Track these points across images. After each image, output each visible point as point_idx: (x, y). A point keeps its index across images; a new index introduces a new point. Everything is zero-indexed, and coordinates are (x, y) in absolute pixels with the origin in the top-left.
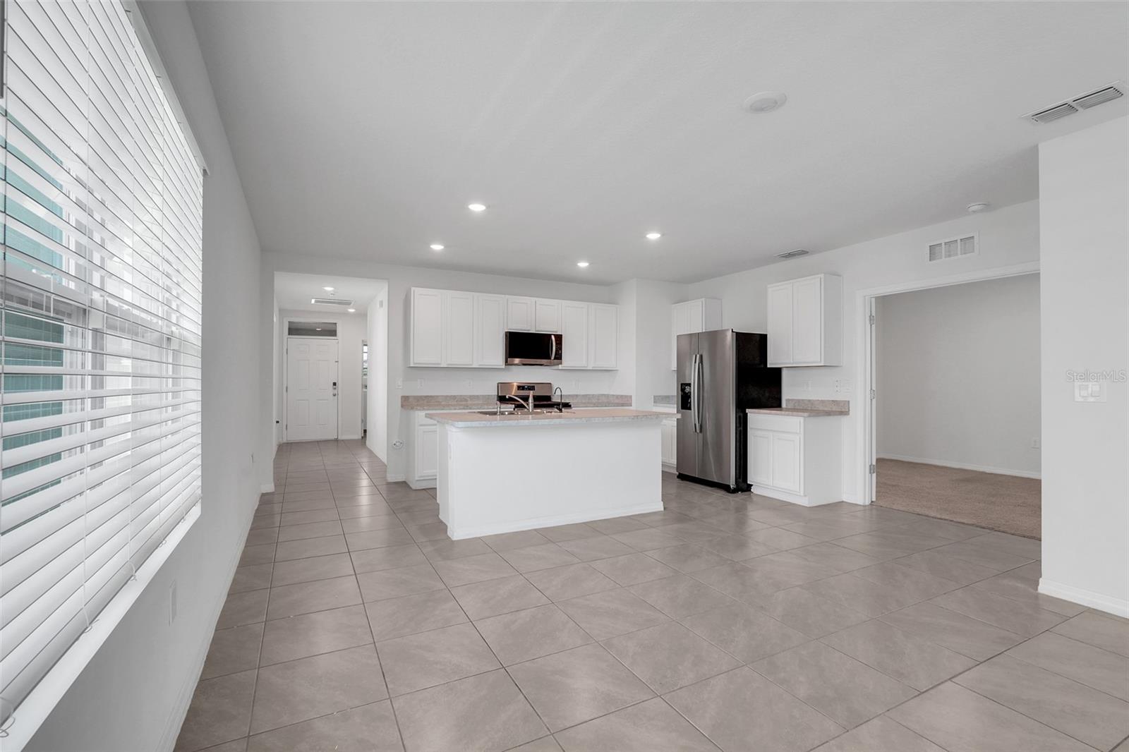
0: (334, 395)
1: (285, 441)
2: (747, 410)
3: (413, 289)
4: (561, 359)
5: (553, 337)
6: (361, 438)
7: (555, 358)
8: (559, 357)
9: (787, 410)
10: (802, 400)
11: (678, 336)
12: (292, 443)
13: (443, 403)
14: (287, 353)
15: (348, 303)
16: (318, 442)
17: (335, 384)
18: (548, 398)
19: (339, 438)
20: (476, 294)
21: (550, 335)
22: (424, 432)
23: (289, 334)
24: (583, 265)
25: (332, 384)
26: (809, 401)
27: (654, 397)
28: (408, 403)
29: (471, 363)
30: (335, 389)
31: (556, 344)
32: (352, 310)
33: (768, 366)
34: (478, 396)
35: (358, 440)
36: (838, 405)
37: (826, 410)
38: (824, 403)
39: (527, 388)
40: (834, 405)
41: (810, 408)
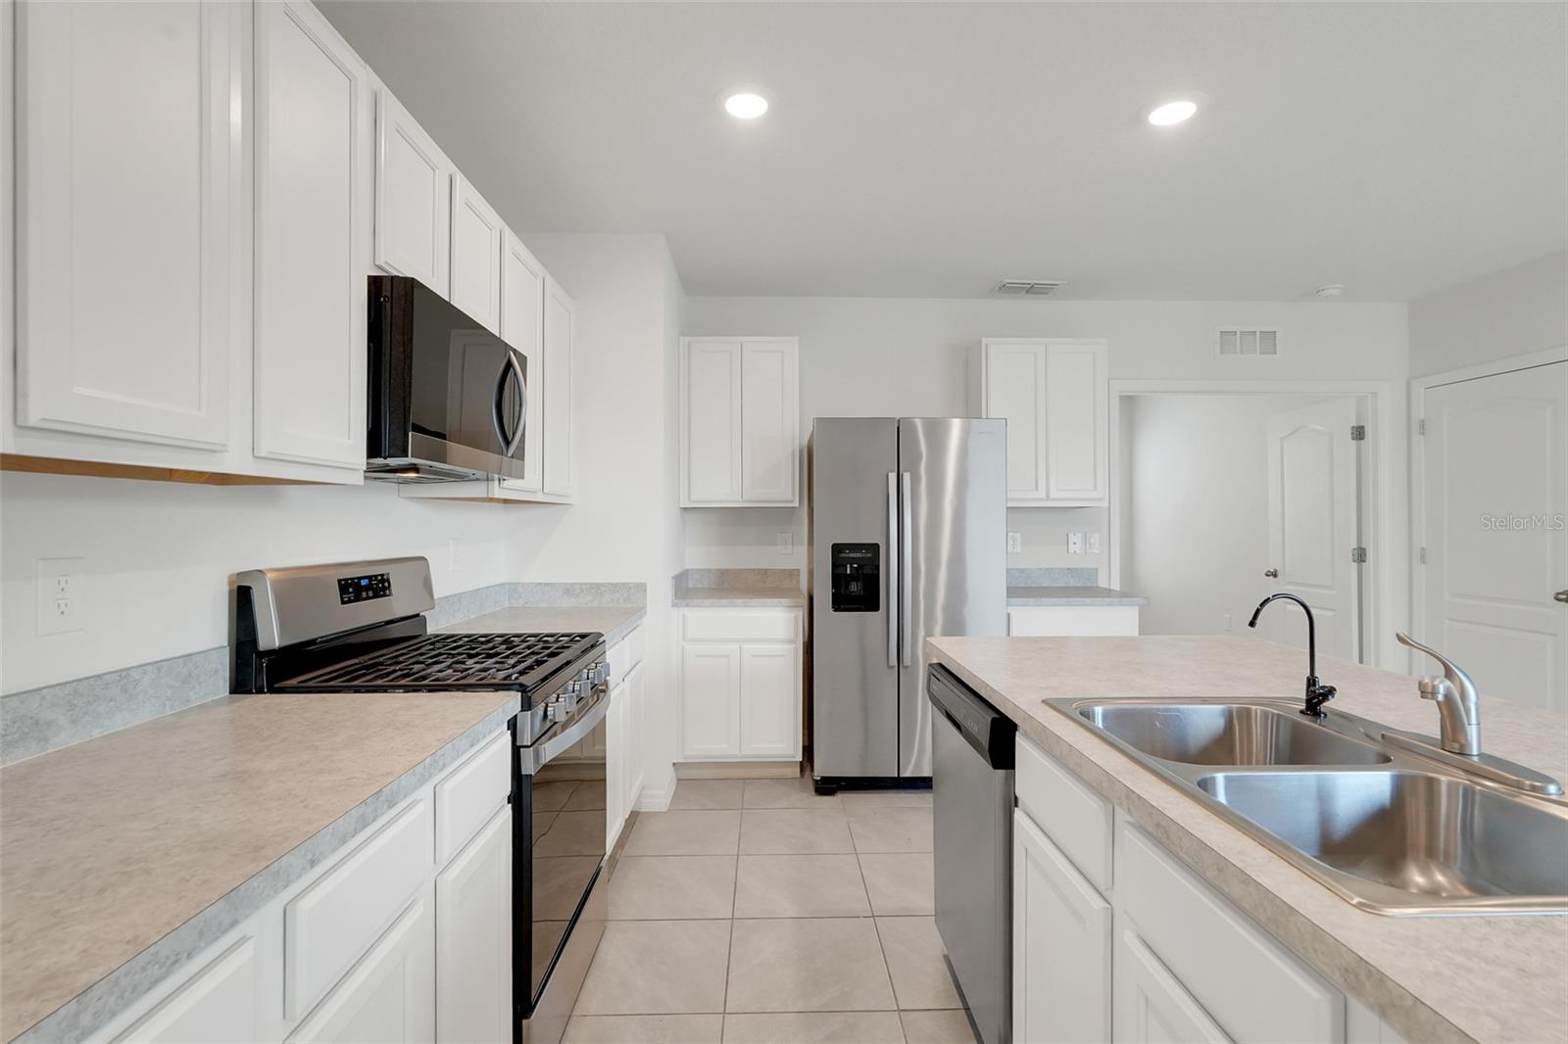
4: (523, 457)
7: (516, 453)
36: (1079, 577)
37: (1057, 586)
38: (1052, 573)
39: (370, 585)
40: (1072, 576)
41: (1024, 585)
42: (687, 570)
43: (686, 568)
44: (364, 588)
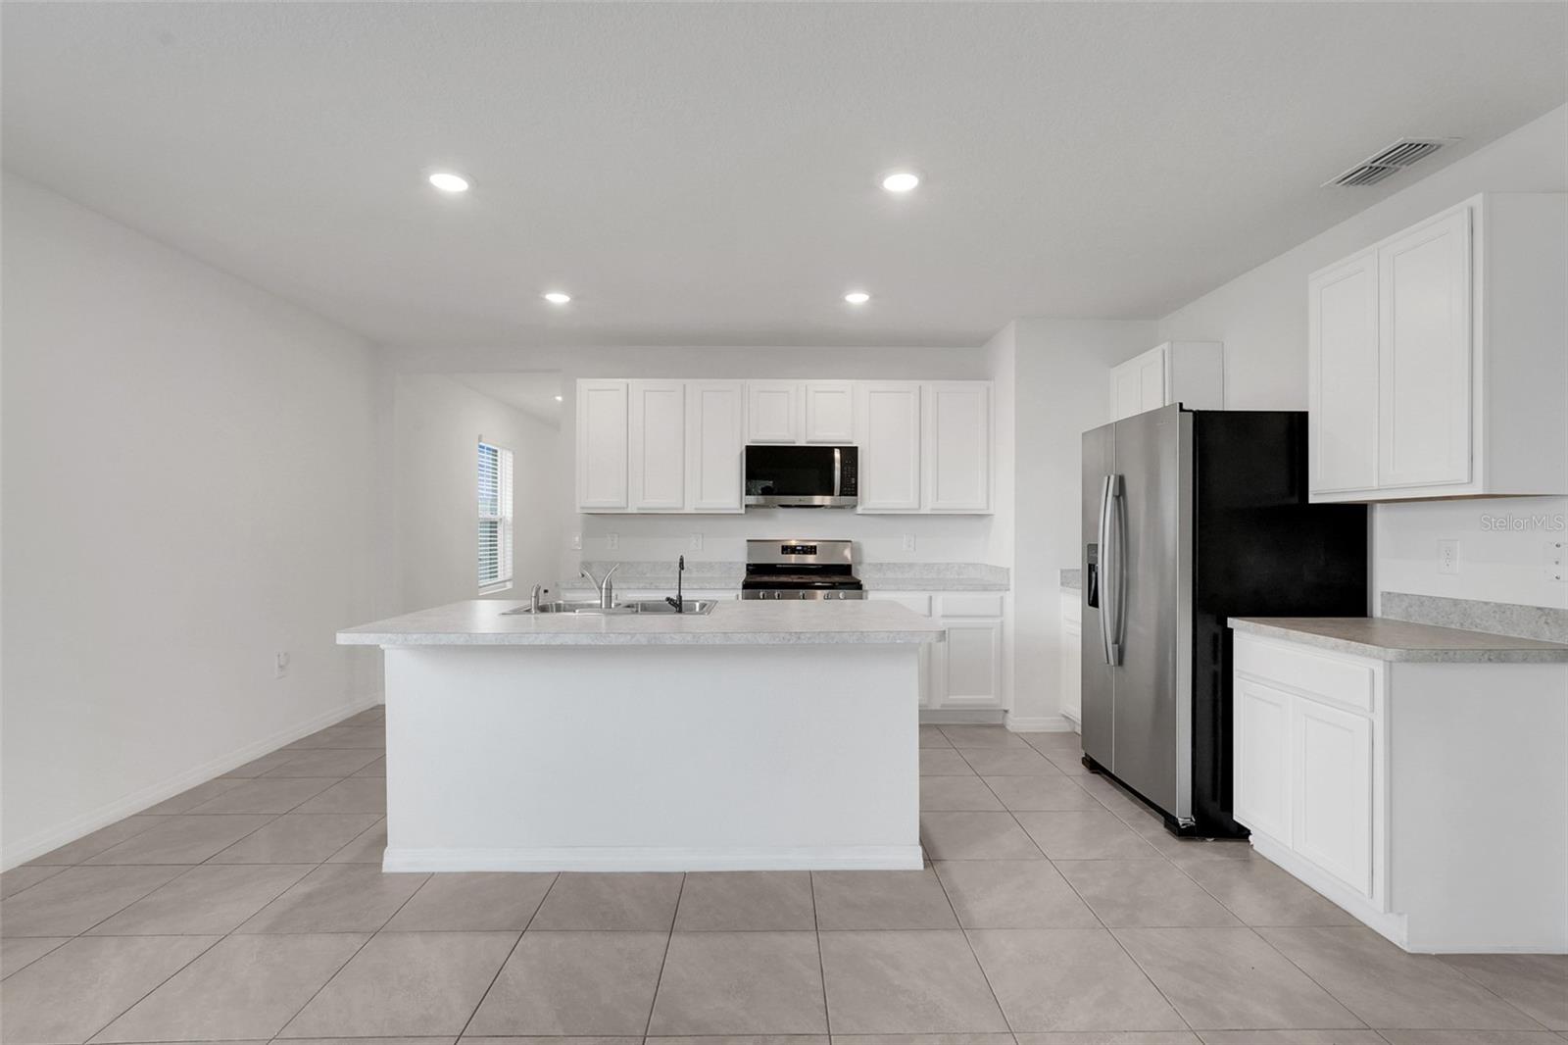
2: (1232, 622)
3: (579, 381)
4: (856, 495)
5: (837, 455)
7: (843, 493)
8: (850, 488)
10: (1433, 599)
11: (1084, 434)
13: (648, 575)
18: (845, 571)
20: (689, 382)
21: (831, 450)
24: (857, 298)
26: (1456, 602)
27: (1062, 571)
29: (680, 505)
31: (844, 464)
33: (1313, 499)
34: (711, 563)
36: (1560, 626)
37: (1515, 635)
38: (1508, 612)
39: (802, 550)
40: (1547, 623)
41: (1458, 626)
44: (799, 550)
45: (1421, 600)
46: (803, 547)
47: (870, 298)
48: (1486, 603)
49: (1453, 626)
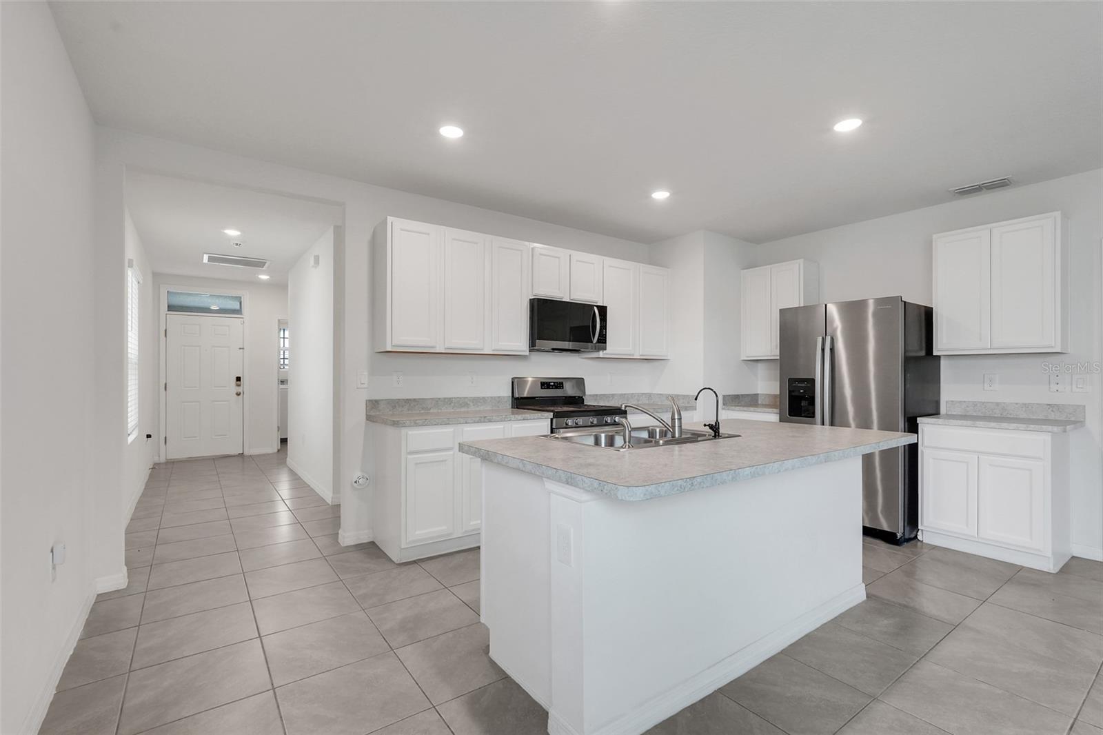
0: (238, 394)
1: (163, 460)
2: (919, 419)
3: (390, 219)
4: (605, 343)
5: (597, 310)
6: (276, 451)
7: (599, 341)
8: (603, 339)
9: (950, 417)
10: (982, 403)
11: (782, 310)
12: (173, 462)
14: (166, 336)
15: (258, 264)
16: (215, 459)
17: (238, 379)
18: (577, 401)
19: (246, 453)
20: (489, 237)
21: (594, 307)
22: (417, 464)
23: (168, 310)
24: (661, 195)
25: (235, 379)
26: (997, 404)
28: (378, 413)
30: (239, 385)
31: (601, 319)
32: (264, 277)
33: (935, 353)
34: (484, 398)
35: (274, 453)
36: (1060, 412)
37: (1034, 418)
38: (1030, 407)
39: (554, 385)
40: (1053, 411)
41: (999, 415)
42: (758, 394)
43: (759, 392)
44: (552, 385)
45: (975, 404)
46: (554, 383)
47: (671, 195)
48: (1017, 404)
49: (996, 415)
